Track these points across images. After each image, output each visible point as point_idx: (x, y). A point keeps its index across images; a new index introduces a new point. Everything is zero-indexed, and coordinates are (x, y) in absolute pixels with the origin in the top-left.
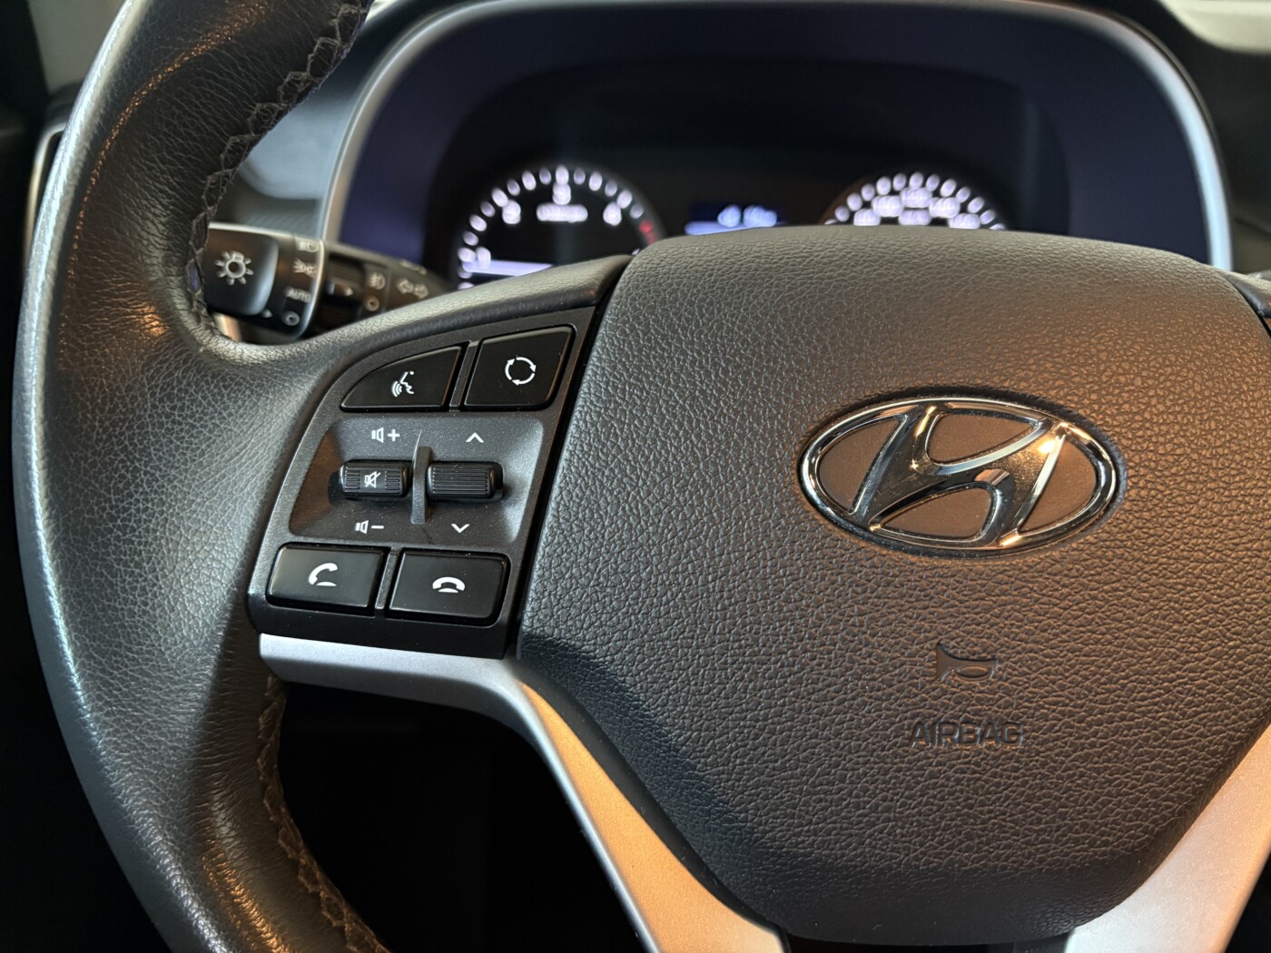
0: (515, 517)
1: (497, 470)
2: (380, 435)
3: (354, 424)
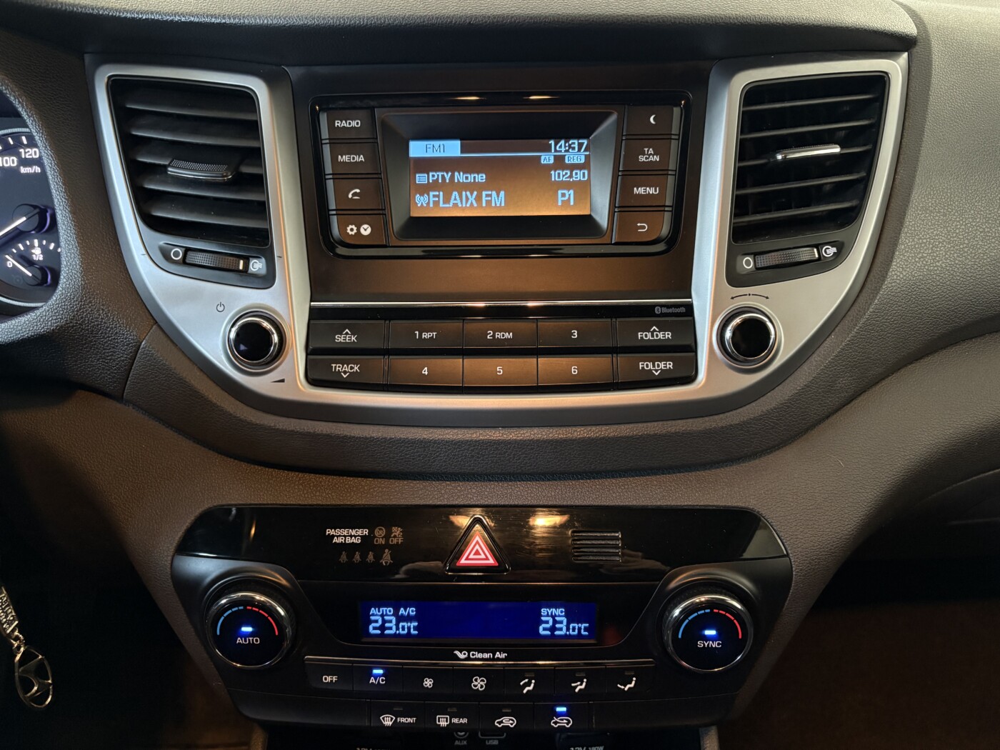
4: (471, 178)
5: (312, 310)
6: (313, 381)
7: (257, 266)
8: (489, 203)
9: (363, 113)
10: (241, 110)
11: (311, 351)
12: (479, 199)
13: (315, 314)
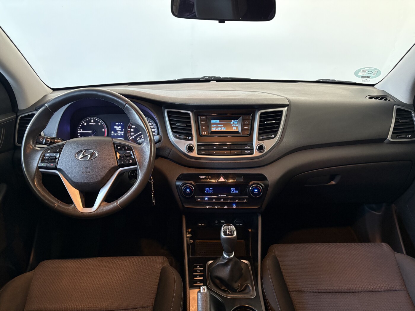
0: (57, 160)
1: (56, 157)
2: (47, 155)
3: (46, 154)
4: (220, 126)
5: (198, 144)
6: (198, 154)
7: (190, 138)
8: (223, 129)
9: (205, 116)
10: (188, 116)
11: (198, 150)
12: (222, 129)
13: (198, 145)
